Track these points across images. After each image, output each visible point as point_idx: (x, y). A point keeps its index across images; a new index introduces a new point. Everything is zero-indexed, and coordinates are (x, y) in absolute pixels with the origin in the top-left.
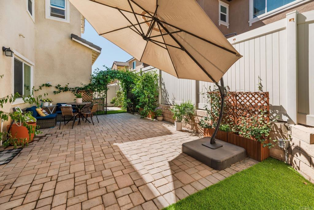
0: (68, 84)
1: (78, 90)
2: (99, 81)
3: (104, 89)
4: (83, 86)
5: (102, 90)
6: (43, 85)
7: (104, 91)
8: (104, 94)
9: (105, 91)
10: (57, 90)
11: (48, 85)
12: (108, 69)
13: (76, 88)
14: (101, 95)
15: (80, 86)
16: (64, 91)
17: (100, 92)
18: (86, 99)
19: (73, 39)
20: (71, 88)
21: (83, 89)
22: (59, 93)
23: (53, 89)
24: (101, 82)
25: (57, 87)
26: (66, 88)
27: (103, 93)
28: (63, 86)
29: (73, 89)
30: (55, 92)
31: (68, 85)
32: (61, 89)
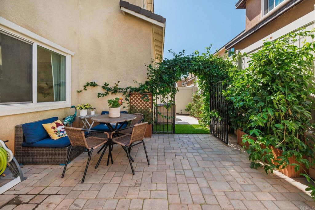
0: (119, 82)
1: (131, 92)
2: (161, 78)
3: (170, 91)
4: (138, 86)
5: (168, 92)
6: (88, 84)
7: (170, 94)
8: (170, 99)
9: (172, 94)
10: (103, 91)
11: (94, 85)
12: (176, 56)
13: (128, 88)
14: (166, 100)
15: (134, 86)
16: (112, 93)
17: (164, 96)
18: (143, 106)
19: (123, 9)
20: (120, 89)
21: (137, 90)
22: (106, 95)
23: (100, 90)
24: (165, 77)
25: (104, 88)
26: (115, 87)
27: (168, 99)
28: (112, 85)
29: (122, 89)
30: (99, 94)
31: (118, 84)
32: (109, 89)
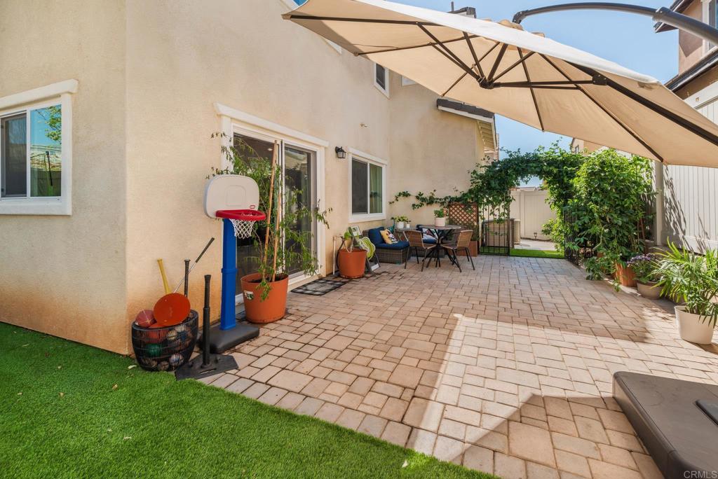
0: (435, 191)
1: (450, 202)
2: (489, 184)
3: (503, 200)
4: (459, 195)
5: (500, 202)
6: (400, 194)
7: (502, 204)
8: (502, 210)
9: (505, 205)
10: (418, 202)
11: (406, 195)
13: (446, 198)
14: (496, 212)
15: (453, 195)
16: (428, 204)
17: (493, 207)
18: (465, 220)
19: (440, 108)
20: (438, 199)
21: (458, 200)
22: (421, 206)
23: (413, 200)
24: (494, 184)
25: (417, 198)
26: (431, 198)
27: (500, 210)
28: (426, 195)
29: (440, 200)
30: (414, 205)
31: (434, 193)
32: (424, 200)
